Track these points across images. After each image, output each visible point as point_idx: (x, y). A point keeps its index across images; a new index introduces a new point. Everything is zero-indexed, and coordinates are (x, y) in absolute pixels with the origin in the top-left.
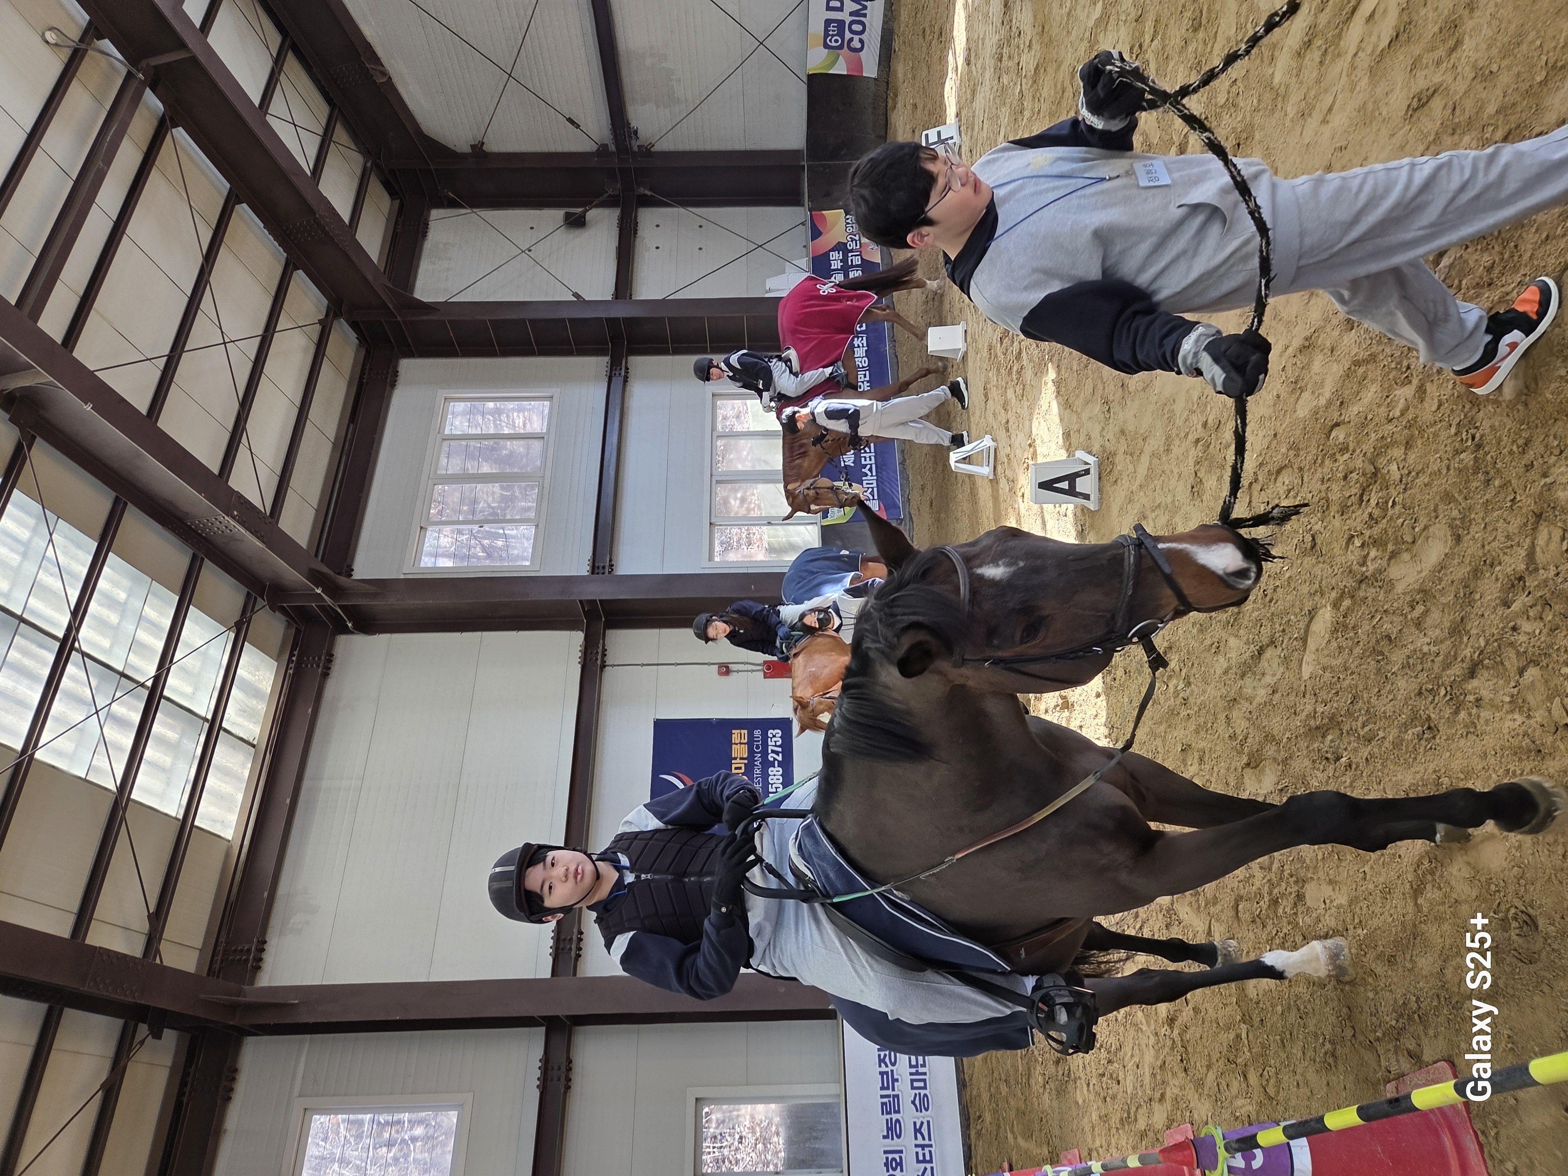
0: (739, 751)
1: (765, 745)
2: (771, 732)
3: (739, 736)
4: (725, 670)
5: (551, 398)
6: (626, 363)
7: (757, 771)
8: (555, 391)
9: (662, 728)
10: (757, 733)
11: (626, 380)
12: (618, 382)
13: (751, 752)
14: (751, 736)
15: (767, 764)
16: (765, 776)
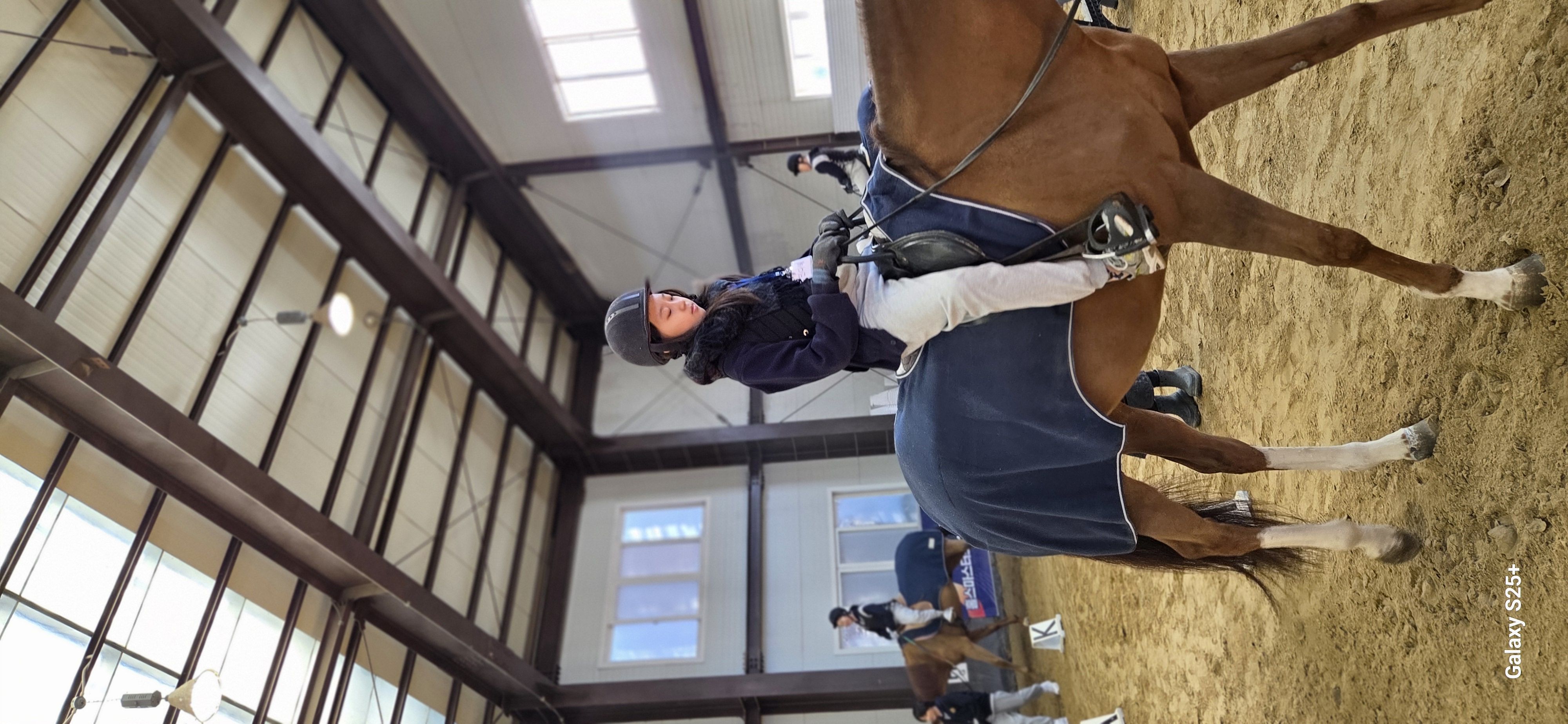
5: (703, 504)
6: (762, 473)
8: (708, 499)
11: (762, 488)
12: (756, 489)
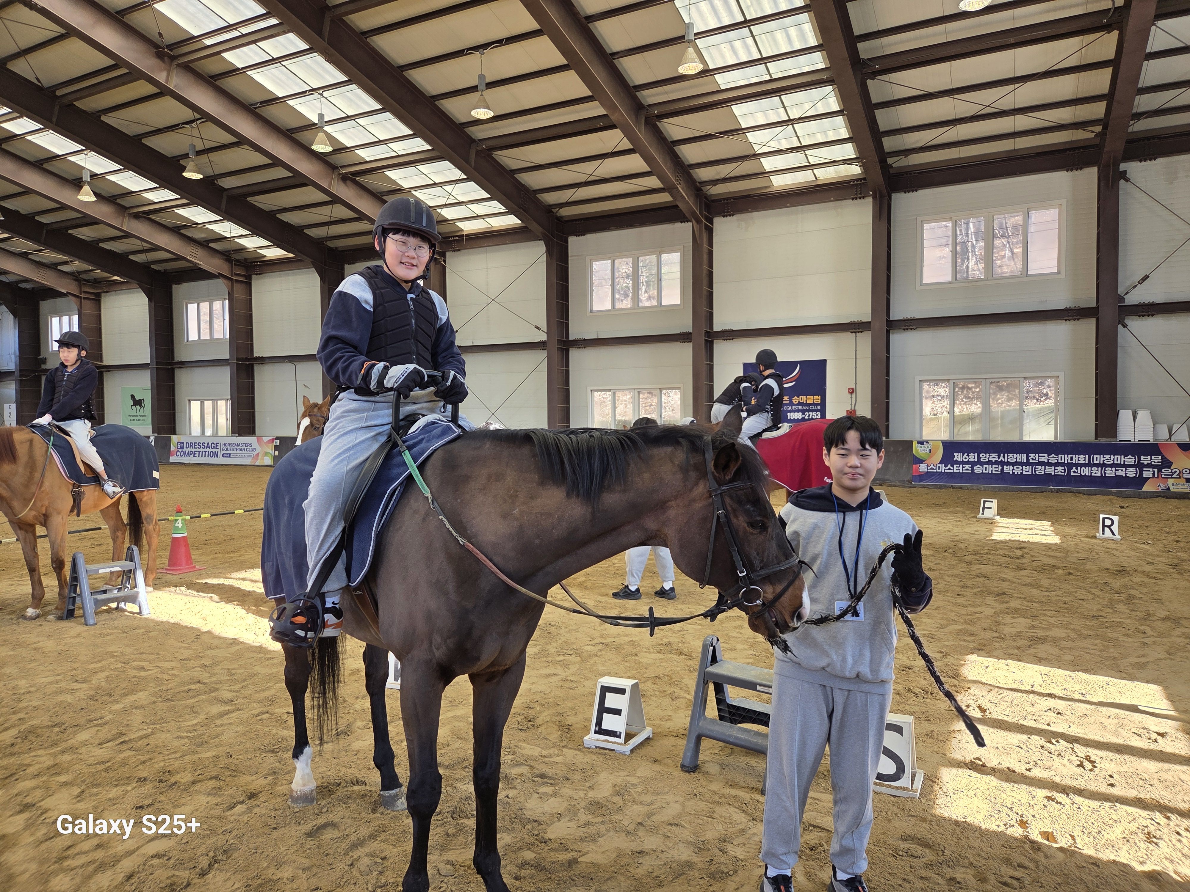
0: (810, 399)
1: (813, 411)
2: (819, 413)
3: (817, 399)
4: (852, 391)
5: (1059, 272)
7: (800, 407)
8: (1065, 274)
9: (822, 363)
10: (819, 407)
13: (810, 405)
14: (817, 404)
15: (803, 411)
16: (798, 411)
